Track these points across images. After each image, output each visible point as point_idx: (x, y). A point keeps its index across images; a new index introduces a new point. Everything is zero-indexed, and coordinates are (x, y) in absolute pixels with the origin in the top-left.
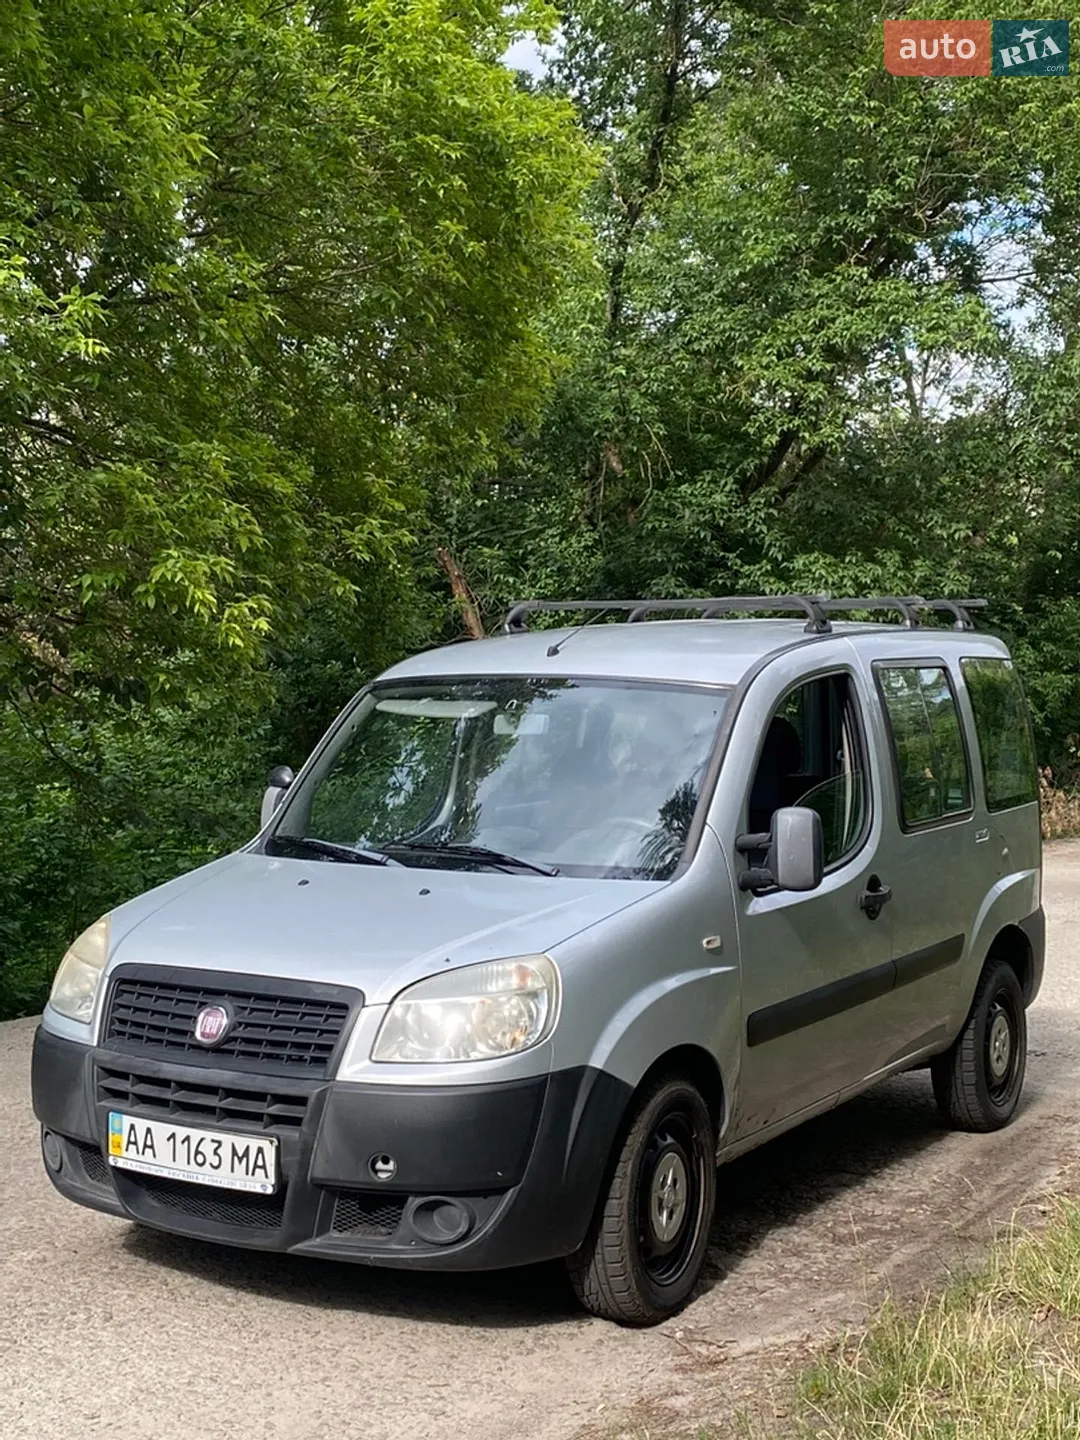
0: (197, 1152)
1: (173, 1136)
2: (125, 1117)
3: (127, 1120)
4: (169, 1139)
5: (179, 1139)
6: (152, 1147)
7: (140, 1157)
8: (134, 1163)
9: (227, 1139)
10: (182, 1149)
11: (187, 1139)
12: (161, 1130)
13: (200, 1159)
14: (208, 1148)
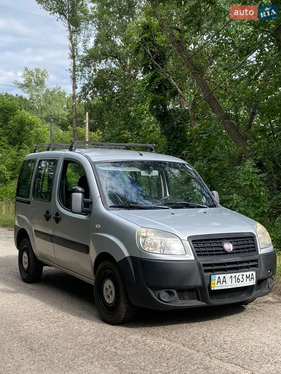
0: (238, 279)
1: (231, 277)
2: (216, 275)
3: (217, 276)
4: (230, 278)
5: (233, 277)
6: (225, 281)
7: (222, 285)
8: (220, 287)
9: (245, 274)
10: (234, 280)
11: (235, 276)
12: (228, 276)
13: (238, 281)
14: (240, 277)
